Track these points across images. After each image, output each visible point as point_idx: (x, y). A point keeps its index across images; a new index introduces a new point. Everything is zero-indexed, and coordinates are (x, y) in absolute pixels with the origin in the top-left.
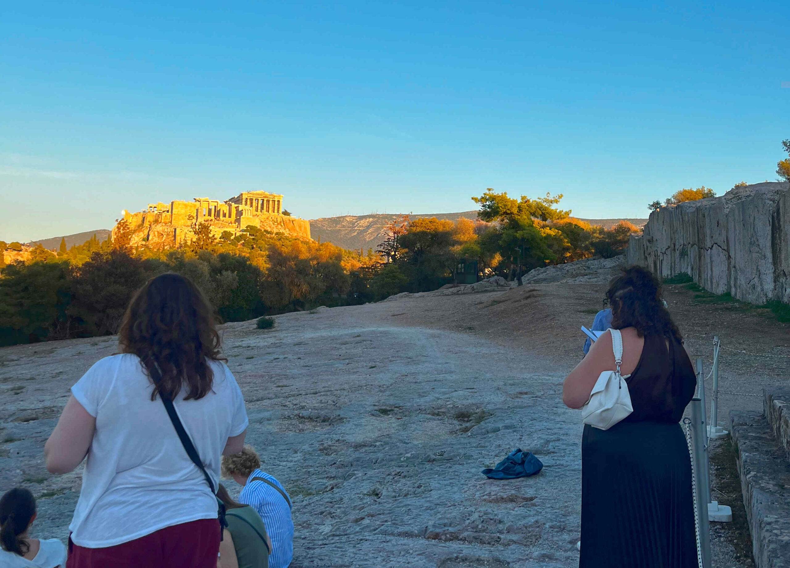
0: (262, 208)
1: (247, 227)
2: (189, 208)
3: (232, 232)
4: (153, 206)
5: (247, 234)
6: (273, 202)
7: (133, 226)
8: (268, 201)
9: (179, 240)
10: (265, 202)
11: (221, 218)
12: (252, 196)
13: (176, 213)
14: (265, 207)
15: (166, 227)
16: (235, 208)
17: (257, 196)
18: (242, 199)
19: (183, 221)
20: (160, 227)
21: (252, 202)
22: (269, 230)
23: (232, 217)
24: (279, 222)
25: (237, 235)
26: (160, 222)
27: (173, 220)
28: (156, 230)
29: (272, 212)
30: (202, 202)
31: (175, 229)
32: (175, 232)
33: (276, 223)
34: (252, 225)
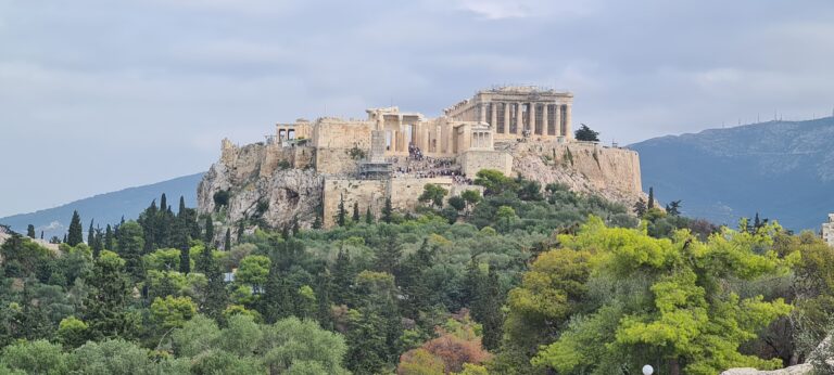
1: (481, 174)
4: (287, 128)
5: (479, 191)
6: (552, 109)
7: (239, 175)
8: (540, 109)
9: (331, 207)
10: (533, 110)
11: (425, 153)
12: (502, 97)
13: (325, 145)
14: (533, 124)
15: (304, 178)
16: (456, 128)
17: (515, 98)
18: (479, 106)
19: (339, 164)
20: (292, 179)
21: (503, 113)
22: (535, 178)
23: (450, 151)
24: (559, 157)
25: (456, 194)
26: (293, 167)
27: (318, 161)
28: (283, 185)
29: (549, 134)
30: (381, 118)
31: (323, 183)
32: (323, 188)
33: (552, 162)
34: (492, 168)
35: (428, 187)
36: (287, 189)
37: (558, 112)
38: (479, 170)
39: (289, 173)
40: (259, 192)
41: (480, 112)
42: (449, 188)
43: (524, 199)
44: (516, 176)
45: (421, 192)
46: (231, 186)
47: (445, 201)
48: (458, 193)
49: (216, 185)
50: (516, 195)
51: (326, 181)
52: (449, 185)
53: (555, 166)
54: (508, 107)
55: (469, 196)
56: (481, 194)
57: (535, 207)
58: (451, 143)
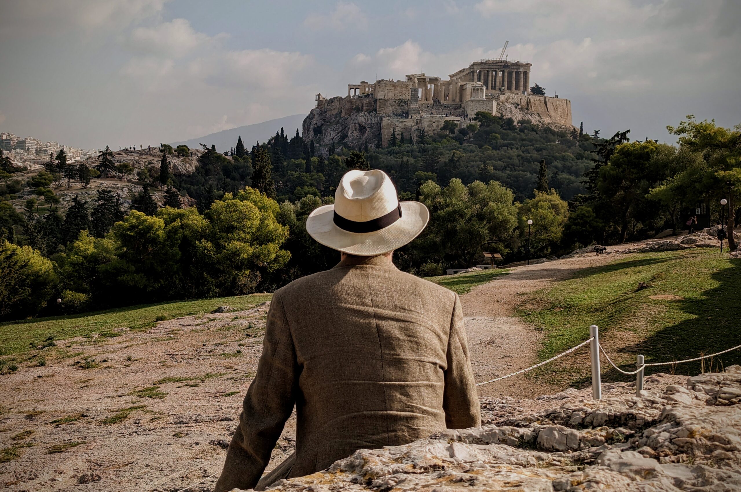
1: (477, 114)
2: (398, 88)
3: (456, 122)
4: (355, 87)
5: (477, 125)
6: (518, 74)
7: (328, 116)
8: (510, 74)
9: (386, 135)
10: (506, 74)
11: (442, 102)
12: (487, 67)
13: (382, 97)
14: (506, 83)
15: (369, 117)
16: (462, 86)
17: (495, 67)
18: (473, 72)
19: (391, 108)
20: (362, 118)
21: (488, 76)
22: (509, 116)
23: (458, 100)
24: (523, 104)
25: (463, 127)
26: (362, 111)
27: (378, 107)
28: (357, 122)
29: (516, 89)
30: (416, 80)
31: (381, 120)
32: (381, 124)
33: (520, 107)
34: (484, 111)
35: (446, 122)
36: (359, 124)
37: (522, 75)
38: (477, 111)
39: (360, 115)
40: (342, 126)
41: (473, 76)
42: (458, 123)
43: (504, 129)
44: (500, 115)
45: (442, 124)
46: (323, 122)
47: (456, 130)
48: (464, 126)
49: (315, 122)
50: (500, 127)
51: (383, 119)
52: (458, 121)
53: (522, 109)
54: (490, 72)
55: (471, 127)
56: (478, 127)
57: (512, 134)
58: (458, 95)
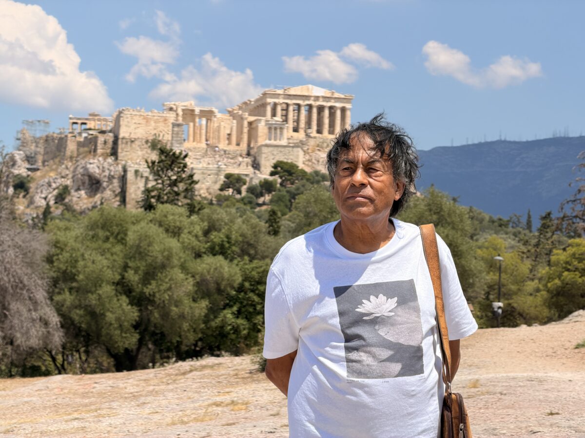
0: (309, 124)
1: (276, 166)
2: (152, 123)
3: (244, 177)
4: (80, 122)
5: (276, 182)
6: (332, 110)
8: (321, 110)
9: (133, 194)
10: (315, 110)
11: (221, 146)
13: (127, 135)
14: (315, 122)
15: (106, 166)
16: (250, 124)
18: (265, 105)
19: (140, 153)
23: (244, 144)
26: (95, 155)
27: (119, 150)
28: (86, 172)
29: (329, 133)
30: (180, 113)
31: (125, 170)
34: (286, 161)
35: (228, 176)
36: (88, 176)
37: (338, 112)
39: (92, 161)
40: (61, 179)
41: (265, 109)
42: (247, 178)
45: (221, 181)
47: (244, 188)
48: (256, 182)
51: (128, 169)
52: (247, 175)
54: (291, 106)
55: (267, 185)
56: (278, 185)
